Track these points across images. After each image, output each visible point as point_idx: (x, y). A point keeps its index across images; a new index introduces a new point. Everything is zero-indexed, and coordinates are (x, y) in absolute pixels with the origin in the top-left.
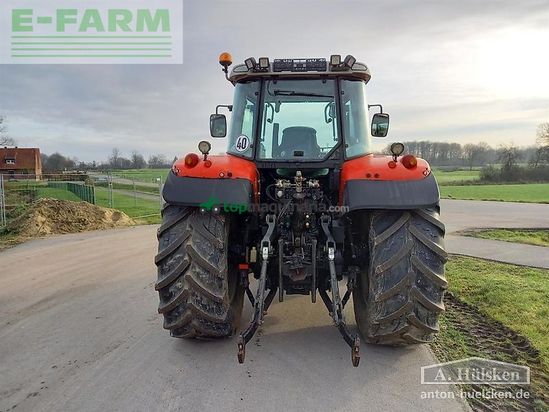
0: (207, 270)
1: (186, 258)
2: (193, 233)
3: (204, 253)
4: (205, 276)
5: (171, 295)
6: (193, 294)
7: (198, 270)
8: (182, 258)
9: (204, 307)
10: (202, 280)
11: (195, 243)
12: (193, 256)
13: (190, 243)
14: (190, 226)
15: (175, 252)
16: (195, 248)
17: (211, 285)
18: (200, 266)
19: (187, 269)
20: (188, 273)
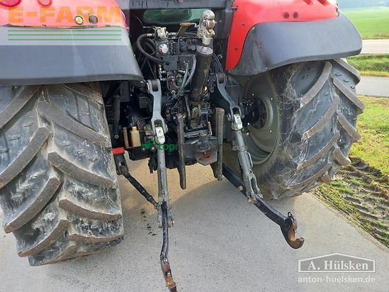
0: (92, 183)
1: (53, 175)
2: (54, 130)
3: (82, 159)
4: (90, 193)
5: (38, 233)
6: (76, 222)
7: (77, 188)
8: (45, 176)
9: (95, 231)
10: (87, 201)
11: (62, 148)
12: (64, 169)
13: (52, 148)
14: (45, 120)
15: (27, 169)
16: (64, 156)
17: (102, 203)
18: (79, 181)
19: (58, 191)
20: (63, 196)
